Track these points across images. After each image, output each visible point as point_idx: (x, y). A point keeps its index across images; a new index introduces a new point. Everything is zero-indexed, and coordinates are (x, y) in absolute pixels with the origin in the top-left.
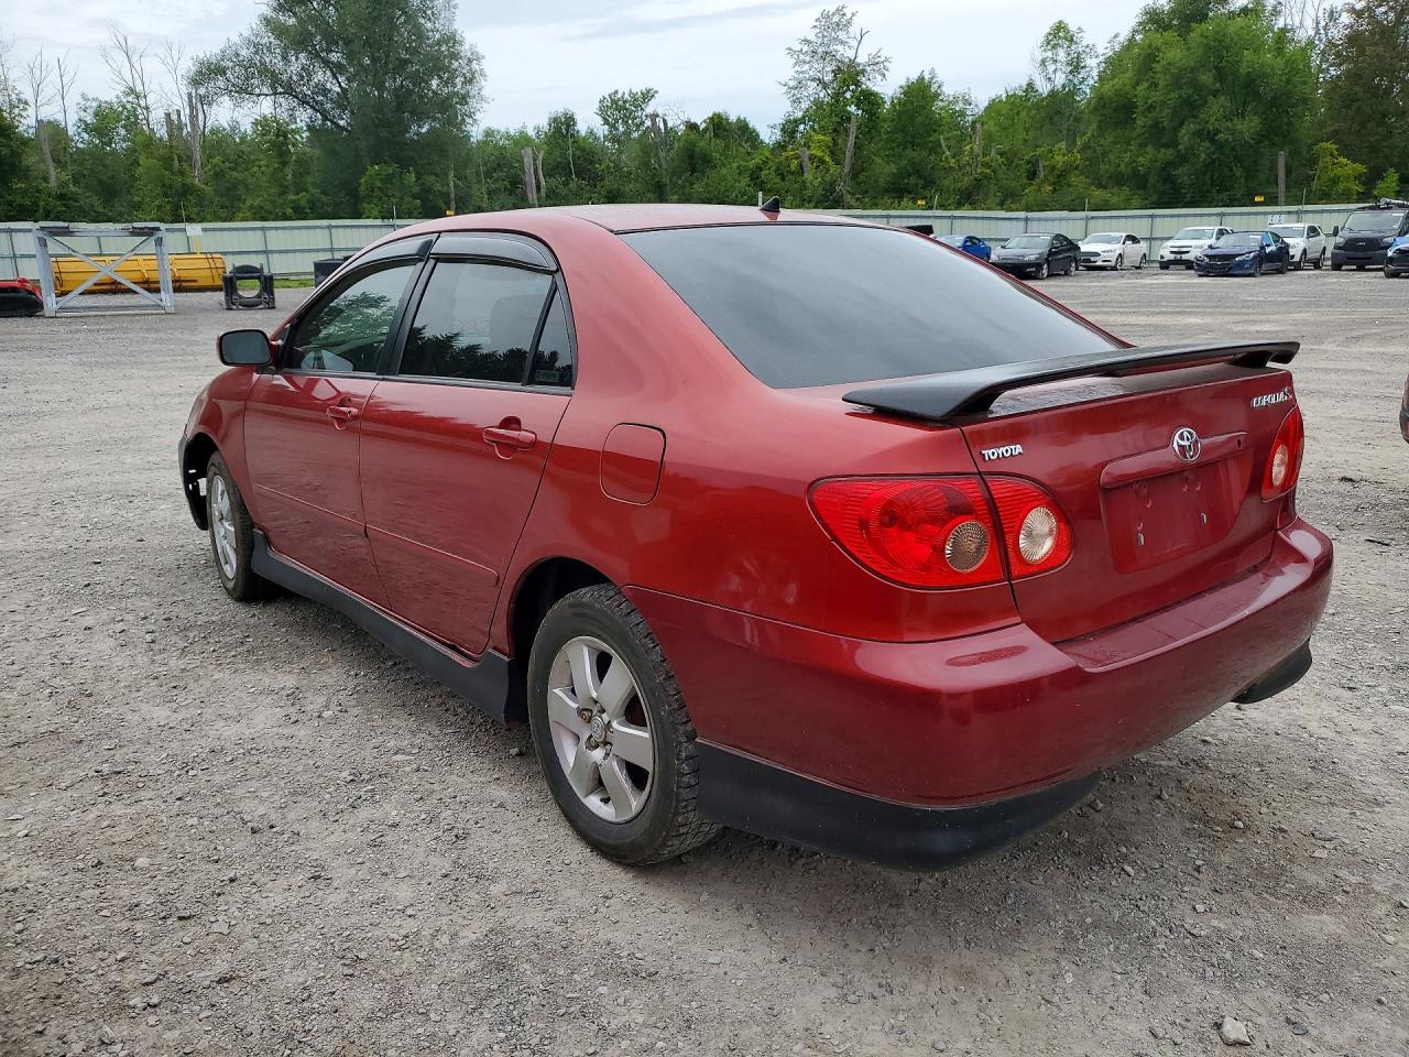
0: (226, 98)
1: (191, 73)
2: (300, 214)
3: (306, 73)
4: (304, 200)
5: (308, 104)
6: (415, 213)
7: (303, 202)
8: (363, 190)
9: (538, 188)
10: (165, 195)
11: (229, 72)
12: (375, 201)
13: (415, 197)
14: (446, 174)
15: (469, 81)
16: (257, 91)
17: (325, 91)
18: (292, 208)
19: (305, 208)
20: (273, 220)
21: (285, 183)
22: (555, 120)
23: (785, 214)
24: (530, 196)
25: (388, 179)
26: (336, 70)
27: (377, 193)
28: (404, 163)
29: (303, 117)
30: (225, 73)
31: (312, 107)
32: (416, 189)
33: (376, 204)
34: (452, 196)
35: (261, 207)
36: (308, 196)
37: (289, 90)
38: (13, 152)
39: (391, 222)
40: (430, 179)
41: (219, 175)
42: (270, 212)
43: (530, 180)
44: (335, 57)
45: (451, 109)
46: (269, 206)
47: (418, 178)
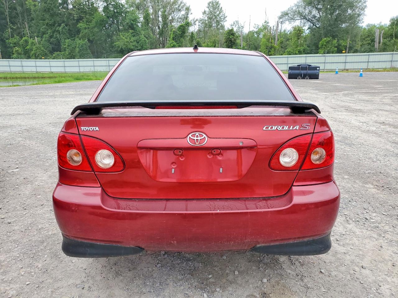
0: (288, 21)
1: (280, 16)
2: (300, 53)
3: (310, 12)
4: (302, 49)
5: (309, 21)
6: (335, 52)
7: (302, 50)
8: (320, 46)
9: (379, 43)
10: (267, 49)
11: (289, 15)
12: (323, 49)
13: (335, 47)
14: (347, 40)
15: (363, 9)
16: (296, 19)
17: (315, 17)
18: (298, 51)
19: (302, 51)
20: (293, 55)
21: (298, 44)
22: (392, 20)
23: (200, 49)
24: (376, 45)
25: (328, 42)
26: (319, 10)
27: (324, 46)
28: (334, 37)
29: (308, 25)
30: (288, 14)
31: (311, 22)
32: (336, 45)
33: (323, 50)
34: (348, 46)
35: (290, 51)
36: (303, 48)
37: (305, 18)
38: (234, 39)
39: (325, 55)
40: (341, 41)
41: (282, 43)
42: (292, 53)
43: (377, 40)
44: (319, 7)
45: (354, 19)
46: (292, 51)
47: (337, 41)
